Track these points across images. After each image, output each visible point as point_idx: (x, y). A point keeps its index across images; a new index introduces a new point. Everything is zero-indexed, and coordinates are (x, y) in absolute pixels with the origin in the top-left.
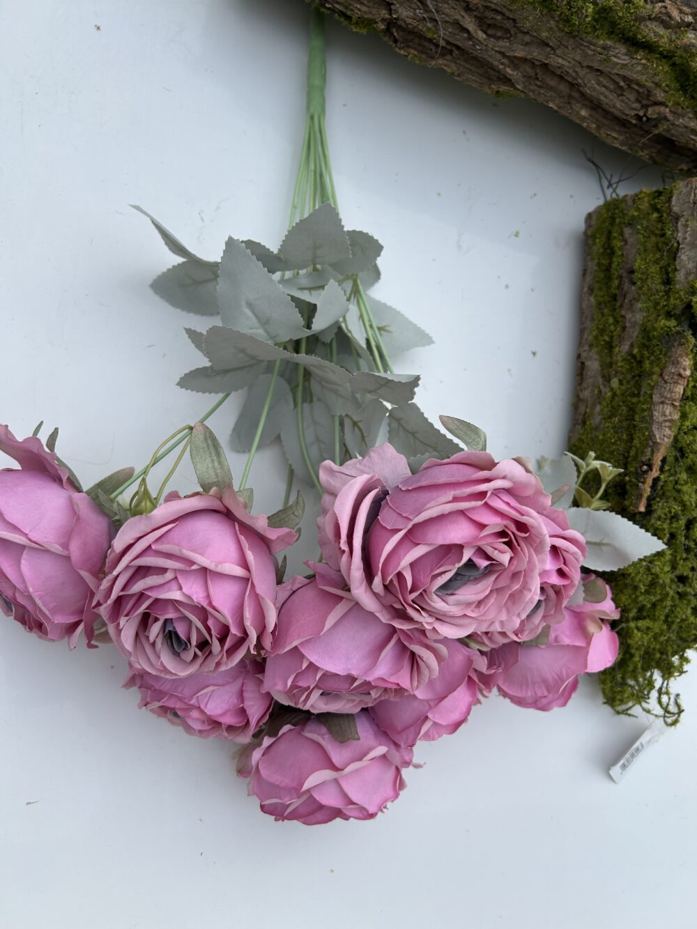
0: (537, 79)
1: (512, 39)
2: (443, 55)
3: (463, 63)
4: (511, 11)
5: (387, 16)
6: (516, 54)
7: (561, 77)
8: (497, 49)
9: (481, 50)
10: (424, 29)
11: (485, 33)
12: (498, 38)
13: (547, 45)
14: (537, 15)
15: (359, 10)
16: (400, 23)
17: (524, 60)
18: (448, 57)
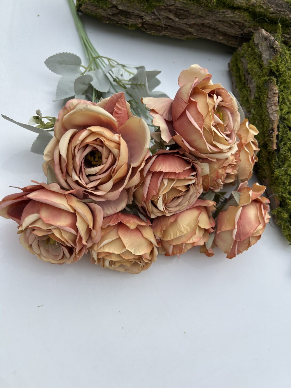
0: (201, 30)
1: (188, 18)
2: (164, 30)
3: (172, 31)
4: (186, 8)
5: (142, 21)
6: (191, 23)
7: (209, 27)
8: (183, 23)
9: (178, 25)
10: (156, 22)
11: (178, 18)
12: (183, 19)
13: (202, 17)
14: (196, 7)
15: (131, 21)
16: (146, 22)
17: (194, 24)
18: (166, 30)
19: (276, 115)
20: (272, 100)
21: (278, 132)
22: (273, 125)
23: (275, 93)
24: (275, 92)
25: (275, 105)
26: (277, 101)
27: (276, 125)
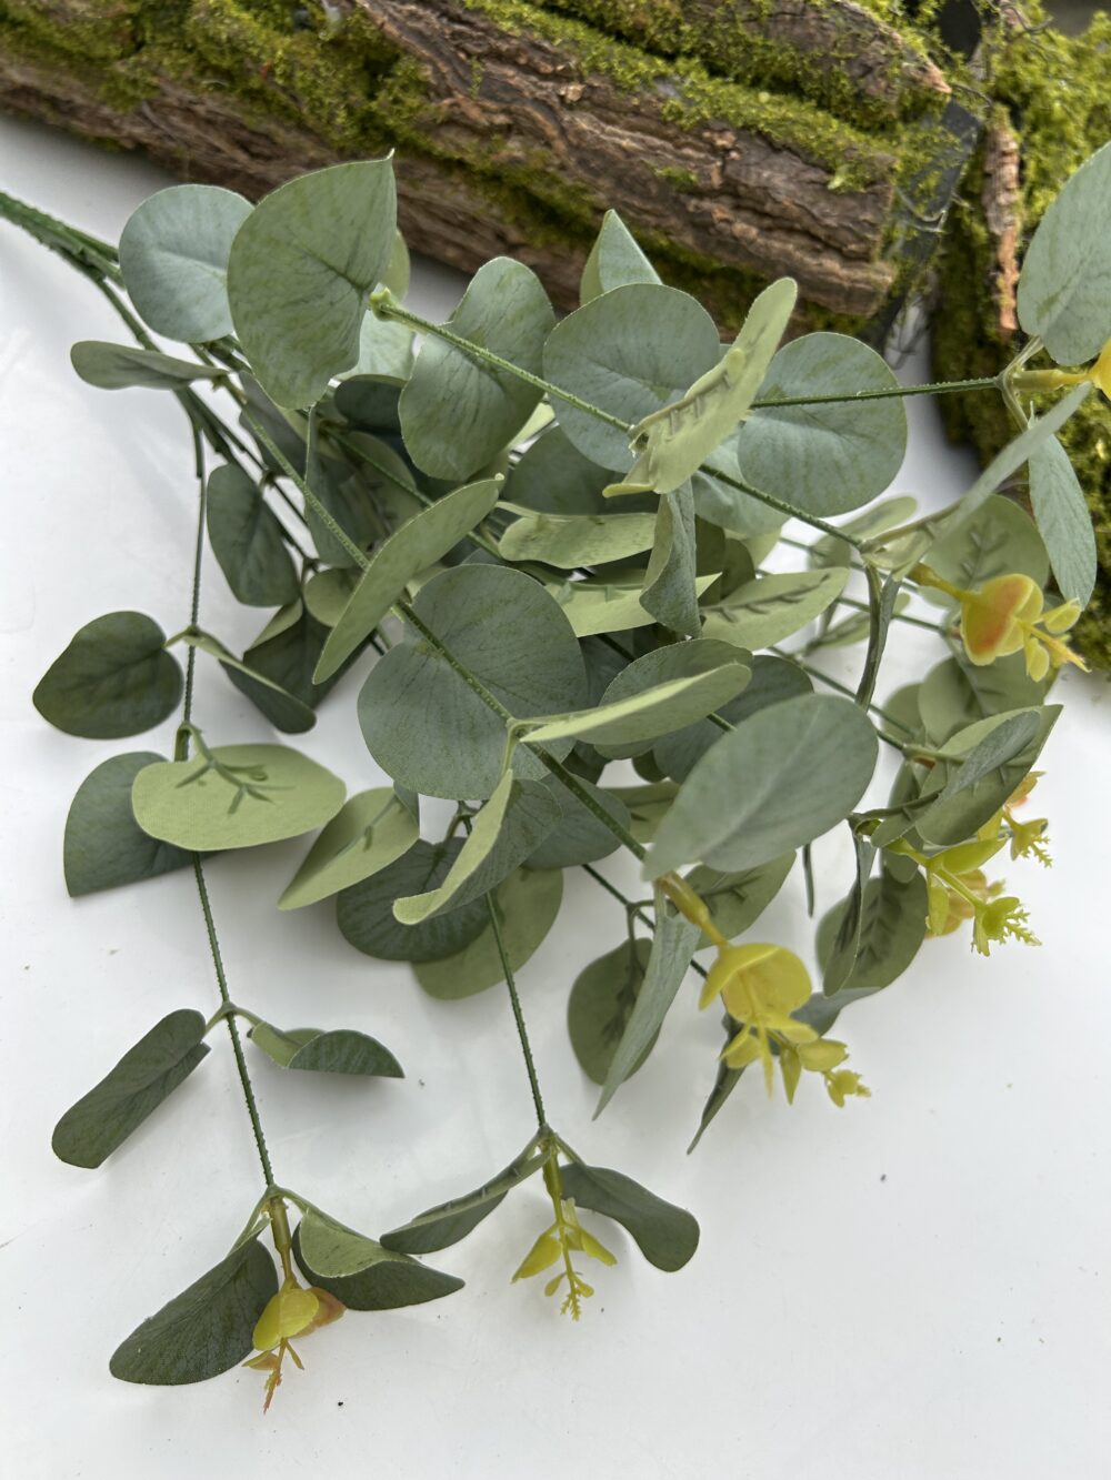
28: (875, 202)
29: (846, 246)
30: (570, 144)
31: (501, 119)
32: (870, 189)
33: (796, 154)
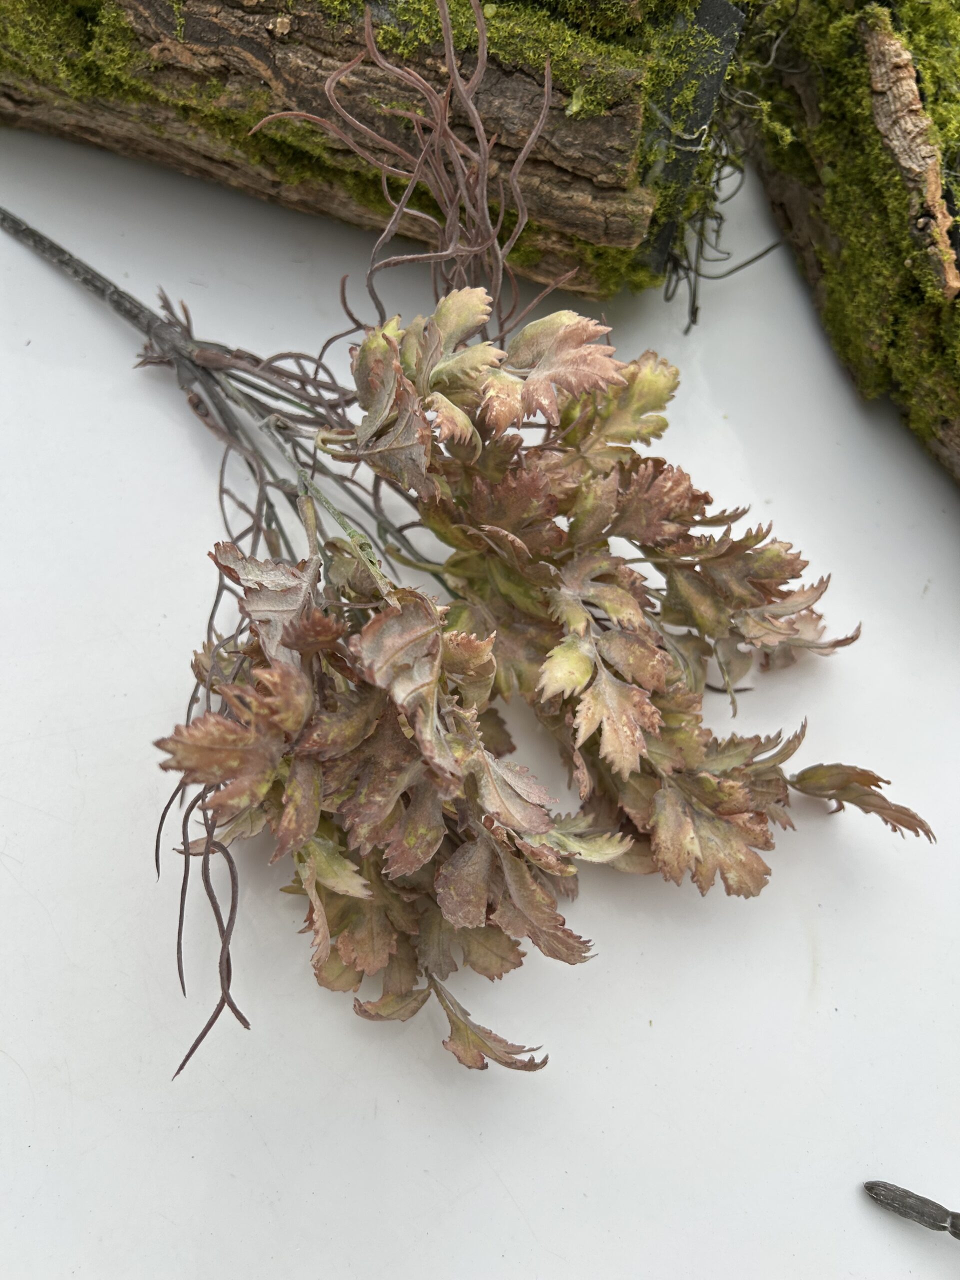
19: (925, 150)
20: (894, 97)
21: (951, 218)
22: (924, 190)
23: (897, 67)
24: (895, 60)
25: (911, 111)
26: (917, 93)
27: (936, 189)
28: (623, 124)
29: (596, 176)
30: (287, 84)
31: (213, 62)
32: (613, 111)
33: (528, 75)
